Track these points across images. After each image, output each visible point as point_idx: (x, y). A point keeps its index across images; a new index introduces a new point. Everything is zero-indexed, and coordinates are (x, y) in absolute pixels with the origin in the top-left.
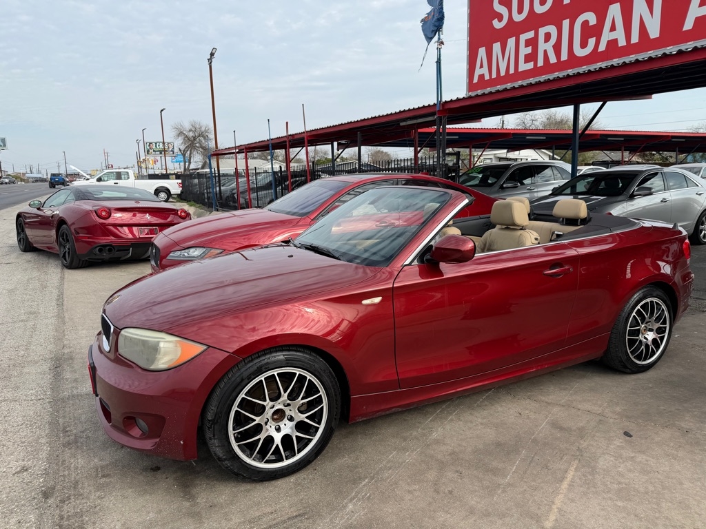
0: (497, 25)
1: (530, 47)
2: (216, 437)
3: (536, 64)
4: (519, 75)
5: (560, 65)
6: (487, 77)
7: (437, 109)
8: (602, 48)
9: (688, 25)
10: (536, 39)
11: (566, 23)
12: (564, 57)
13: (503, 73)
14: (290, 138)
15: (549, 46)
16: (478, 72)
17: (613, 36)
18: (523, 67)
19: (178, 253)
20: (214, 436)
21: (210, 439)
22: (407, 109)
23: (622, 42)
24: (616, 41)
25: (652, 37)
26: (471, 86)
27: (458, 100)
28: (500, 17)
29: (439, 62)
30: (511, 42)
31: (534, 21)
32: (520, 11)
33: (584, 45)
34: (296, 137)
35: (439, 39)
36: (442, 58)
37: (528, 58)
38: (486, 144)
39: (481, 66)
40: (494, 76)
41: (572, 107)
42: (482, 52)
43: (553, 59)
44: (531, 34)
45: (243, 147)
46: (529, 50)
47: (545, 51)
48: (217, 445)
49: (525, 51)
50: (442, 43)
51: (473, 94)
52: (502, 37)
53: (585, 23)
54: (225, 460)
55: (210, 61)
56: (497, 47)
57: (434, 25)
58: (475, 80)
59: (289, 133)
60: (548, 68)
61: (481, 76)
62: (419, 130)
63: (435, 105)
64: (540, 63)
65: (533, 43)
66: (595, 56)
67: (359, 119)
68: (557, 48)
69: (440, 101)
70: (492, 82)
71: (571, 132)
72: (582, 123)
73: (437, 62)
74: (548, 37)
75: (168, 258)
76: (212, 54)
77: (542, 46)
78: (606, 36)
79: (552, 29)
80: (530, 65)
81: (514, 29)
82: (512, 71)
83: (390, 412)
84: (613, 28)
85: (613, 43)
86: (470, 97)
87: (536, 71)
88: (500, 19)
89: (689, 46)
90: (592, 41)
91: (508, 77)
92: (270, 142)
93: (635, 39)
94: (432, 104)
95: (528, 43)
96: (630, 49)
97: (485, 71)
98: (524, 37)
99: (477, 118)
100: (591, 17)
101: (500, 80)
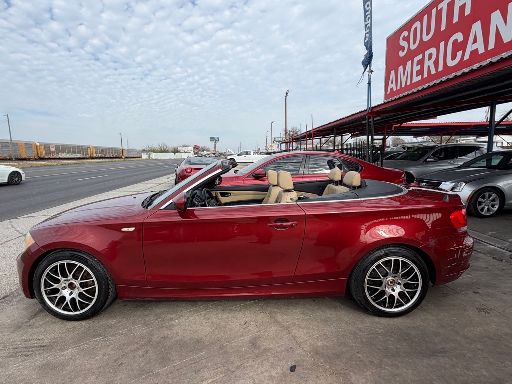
0: (402, 54)
1: (420, 66)
3: (423, 76)
4: (413, 85)
5: (439, 75)
6: (395, 90)
7: (368, 112)
8: (467, 57)
10: (423, 60)
11: (442, 45)
12: (441, 69)
13: (404, 85)
15: (431, 63)
16: (391, 86)
17: (475, 47)
18: (416, 79)
23: (482, 51)
24: (477, 50)
25: (505, 42)
26: (386, 98)
27: (379, 106)
28: (403, 49)
29: (370, 84)
30: (409, 64)
31: (423, 48)
32: (415, 42)
33: (454, 58)
35: (370, 69)
36: (371, 81)
37: (420, 73)
38: (453, 133)
39: (392, 83)
40: (399, 88)
41: (489, 107)
42: (393, 73)
43: (433, 72)
44: (421, 57)
46: (419, 68)
47: (429, 67)
49: (417, 68)
50: (372, 72)
51: (387, 101)
52: (403, 62)
53: (456, 41)
55: (286, 97)
56: (401, 69)
57: (368, 61)
58: (389, 93)
60: (430, 78)
61: (392, 89)
64: (426, 76)
65: (421, 63)
66: (462, 64)
68: (436, 64)
69: (370, 108)
70: (398, 92)
73: (368, 84)
74: (431, 56)
76: (287, 94)
77: (427, 64)
78: (470, 48)
79: (434, 51)
80: (420, 78)
81: (411, 55)
82: (409, 84)
84: (475, 41)
85: (475, 53)
86: (385, 104)
87: (423, 81)
90: (460, 54)
91: (407, 88)
92: (300, 136)
93: (492, 46)
94: (366, 109)
95: (419, 63)
96: (488, 54)
97: (394, 86)
98: (416, 59)
99: (434, 116)
100: (459, 37)
101: (402, 90)
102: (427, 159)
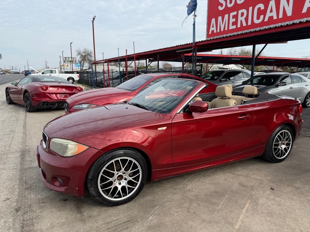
0: (220, 8)
1: (235, 19)
2: (92, 187)
3: (237, 26)
4: (229, 31)
5: (248, 27)
6: (215, 32)
7: (193, 45)
8: (266, 20)
9: (304, 10)
10: (237, 15)
11: (251, 8)
12: (249, 23)
13: (222, 30)
14: (128, 56)
15: (243, 19)
16: (211, 29)
17: (271, 14)
18: (231, 27)
19: (77, 106)
20: (91, 186)
21: (90, 187)
22: (180, 45)
23: (275, 18)
24: (272, 17)
25: (288, 16)
26: (208, 35)
27: (202, 41)
28: (222, 5)
29: (194, 24)
30: (226, 16)
31: (237, 7)
32: (231, 2)
33: (258, 18)
34: (130, 56)
35: (195, 14)
36: (195, 23)
37: (234, 24)
38: (214, 62)
39: (213, 27)
40: (218, 31)
41: (252, 46)
42: (213, 20)
43: (244, 24)
44: (235, 13)
45: (107, 60)
46: (234, 20)
47: (241, 21)
48: (93, 190)
49: (232, 20)
50: (196, 16)
52: (222, 14)
53: (259, 8)
54: (96, 196)
55: (93, 22)
56: (220, 18)
57: (193, 7)
58: (210, 33)
59: (127, 54)
60: (242, 28)
61: (213, 31)
62: (185, 55)
63: (192, 43)
64: (239, 26)
65: (236, 17)
66: (263, 23)
67: (158, 49)
68: (246, 19)
69: (194, 42)
70: (217, 34)
71: (252, 57)
72: (256, 53)
73: (193, 24)
74: (242, 14)
75: (73, 108)
76: (94, 19)
77: (240, 18)
78: (268, 14)
79: (244, 11)
80: (234, 27)
81: (228, 11)
82: (226, 29)
83: (169, 177)
84: (271, 11)
86: (208, 40)
87: (237, 30)
88: (222, 6)
89: (304, 20)
90: (262, 17)
91: (225, 32)
92: (119, 58)
93: (281, 16)
94: (191, 43)
95: (234, 17)
96: (278, 20)
97: (214, 29)
98: (232, 14)
99: (210, 50)
100: (262, 6)
101: (221, 33)
102: (221, 79)
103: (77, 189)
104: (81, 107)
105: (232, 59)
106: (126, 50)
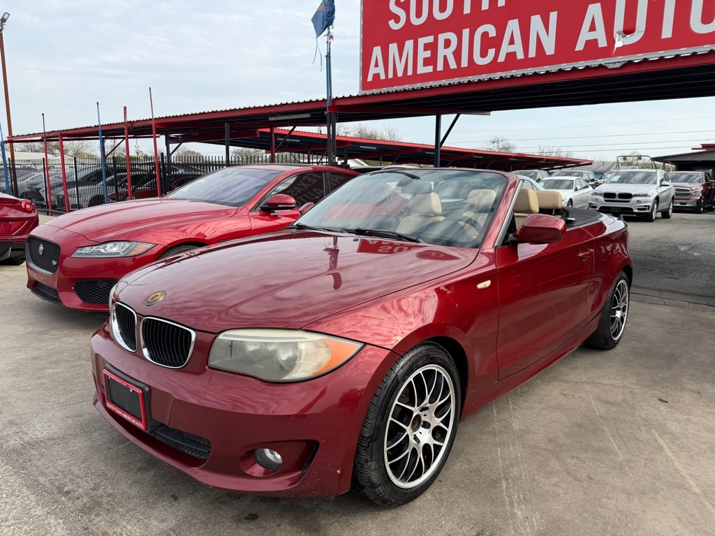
0: (393, 25)
1: (430, 51)
3: (435, 67)
4: (417, 77)
5: (460, 72)
6: (383, 77)
7: (328, 105)
8: (501, 58)
9: (580, 46)
10: (435, 43)
11: (466, 32)
12: (464, 64)
13: (400, 74)
14: (129, 125)
15: (449, 52)
16: (372, 70)
17: (511, 49)
18: (422, 70)
19: (87, 250)
20: (371, 458)
21: (367, 461)
23: (520, 56)
24: (514, 53)
25: (547, 54)
26: (365, 84)
27: (351, 97)
28: (397, 19)
29: (328, 56)
30: (409, 44)
31: (433, 27)
32: (419, 15)
33: (484, 54)
35: (329, 32)
36: (331, 52)
37: (427, 62)
39: (376, 65)
40: (391, 75)
42: (377, 51)
43: (453, 65)
44: (430, 39)
45: (59, 134)
46: (428, 54)
47: (445, 57)
48: (373, 468)
49: (423, 54)
50: (331, 37)
51: (368, 92)
52: (400, 38)
53: (485, 35)
54: (379, 485)
56: (393, 48)
57: (325, 19)
58: (370, 79)
59: (128, 120)
60: (447, 73)
61: (376, 76)
63: (324, 100)
64: (440, 67)
65: (432, 47)
66: (494, 66)
68: (457, 54)
69: (331, 97)
70: (388, 82)
73: (327, 56)
74: (447, 43)
75: (73, 256)
77: (442, 52)
78: (506, 48)
79: (452, 37)
80: (430, 69)
81: (411, 32)
82: (410, 73)
84: (512, 42)
85: (511, 56)
86: (365, 96)
87: (435, 75)
89: (581, 65)
90: (492, 52)
91: (405, 79)
92: (100, 129)
93: (532, 53)
94: (320, 99)
95: (427, 47)
96: (527, 62)
97: (380, 70)
98: (422, 41)
100: (491, 30)
101: (396, 80)
103: (339, 472)
104: (103, 251)
105: (361, 147)
106: (125, 108)
